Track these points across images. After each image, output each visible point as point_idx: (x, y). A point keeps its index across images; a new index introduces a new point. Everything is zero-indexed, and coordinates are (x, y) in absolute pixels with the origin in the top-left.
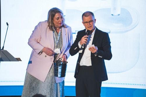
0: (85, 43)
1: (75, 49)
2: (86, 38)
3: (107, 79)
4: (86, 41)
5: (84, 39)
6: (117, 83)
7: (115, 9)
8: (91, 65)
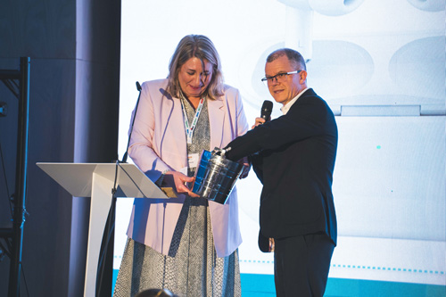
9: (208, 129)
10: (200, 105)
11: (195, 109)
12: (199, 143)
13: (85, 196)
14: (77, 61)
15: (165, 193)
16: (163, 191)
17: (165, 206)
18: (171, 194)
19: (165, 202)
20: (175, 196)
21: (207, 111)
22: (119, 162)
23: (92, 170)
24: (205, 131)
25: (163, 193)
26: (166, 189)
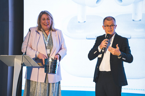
0: (105, 47)
1: (94, 53)
2: (106, 42)
3: (127, 84)
4: (106, 44)
5: (104, 43)
6: (138, 90)
7: (136, 14)
8: (110, 70)
9: (52, 42)
10: (49, 34)
11: (47, 36)
12: (50, 47)
13: (12, 66)
14: (9, 22)
15: (39, 65)
16: (38, 64)
17: (39, 69)
18: (41, 65)
19: (39, 68)
20: (42, 66)
21: (51, 37)
22: (24, 55)
23: (14, 57)
24: (51, 43)
25: (38, 65)
26: (39, 63)
